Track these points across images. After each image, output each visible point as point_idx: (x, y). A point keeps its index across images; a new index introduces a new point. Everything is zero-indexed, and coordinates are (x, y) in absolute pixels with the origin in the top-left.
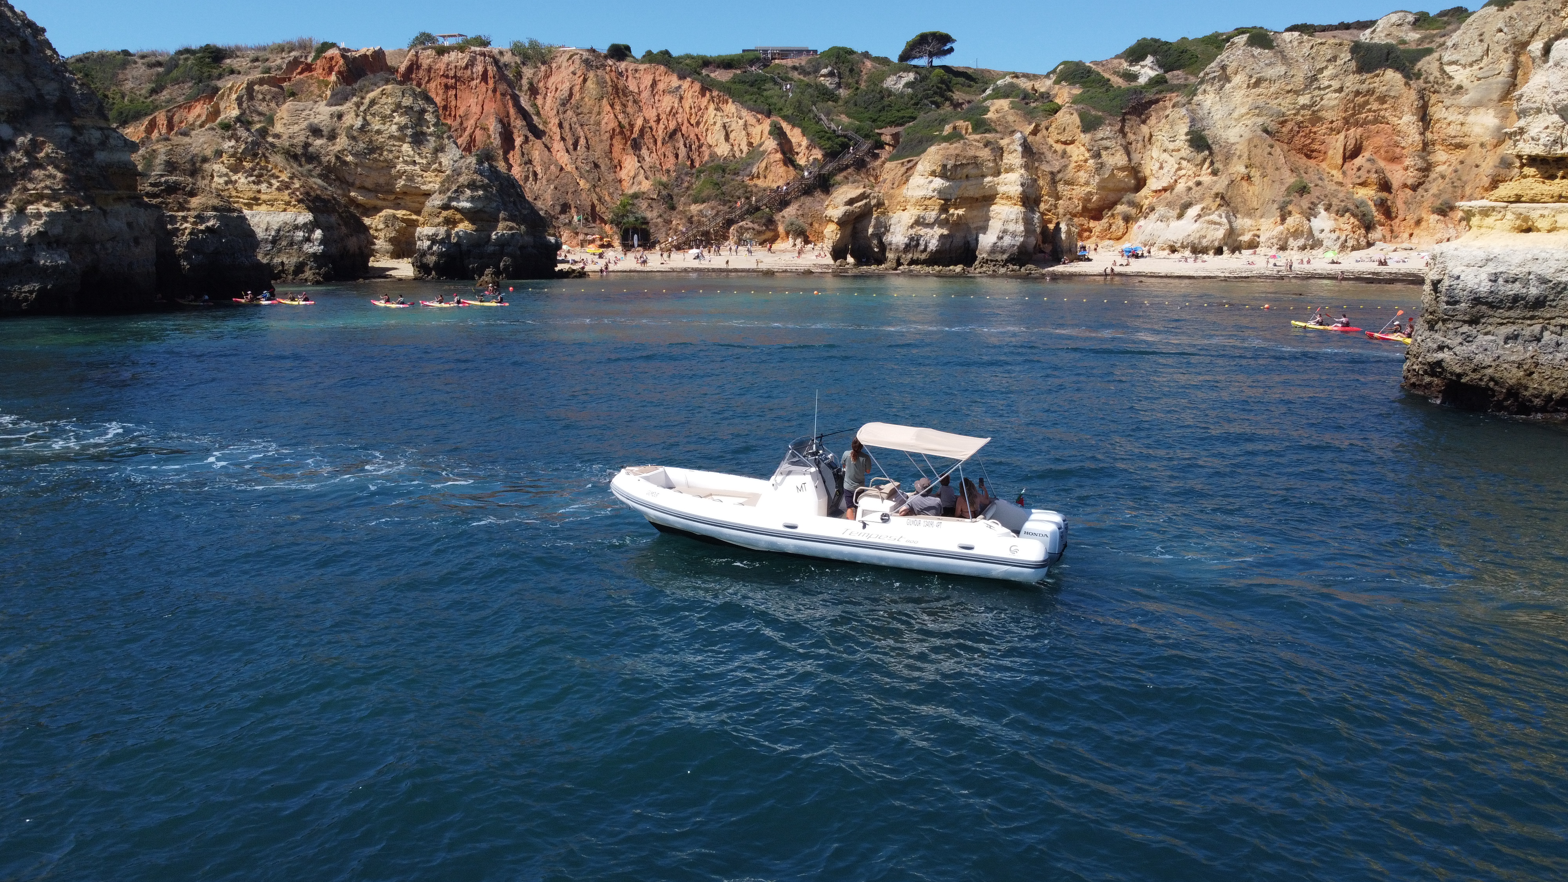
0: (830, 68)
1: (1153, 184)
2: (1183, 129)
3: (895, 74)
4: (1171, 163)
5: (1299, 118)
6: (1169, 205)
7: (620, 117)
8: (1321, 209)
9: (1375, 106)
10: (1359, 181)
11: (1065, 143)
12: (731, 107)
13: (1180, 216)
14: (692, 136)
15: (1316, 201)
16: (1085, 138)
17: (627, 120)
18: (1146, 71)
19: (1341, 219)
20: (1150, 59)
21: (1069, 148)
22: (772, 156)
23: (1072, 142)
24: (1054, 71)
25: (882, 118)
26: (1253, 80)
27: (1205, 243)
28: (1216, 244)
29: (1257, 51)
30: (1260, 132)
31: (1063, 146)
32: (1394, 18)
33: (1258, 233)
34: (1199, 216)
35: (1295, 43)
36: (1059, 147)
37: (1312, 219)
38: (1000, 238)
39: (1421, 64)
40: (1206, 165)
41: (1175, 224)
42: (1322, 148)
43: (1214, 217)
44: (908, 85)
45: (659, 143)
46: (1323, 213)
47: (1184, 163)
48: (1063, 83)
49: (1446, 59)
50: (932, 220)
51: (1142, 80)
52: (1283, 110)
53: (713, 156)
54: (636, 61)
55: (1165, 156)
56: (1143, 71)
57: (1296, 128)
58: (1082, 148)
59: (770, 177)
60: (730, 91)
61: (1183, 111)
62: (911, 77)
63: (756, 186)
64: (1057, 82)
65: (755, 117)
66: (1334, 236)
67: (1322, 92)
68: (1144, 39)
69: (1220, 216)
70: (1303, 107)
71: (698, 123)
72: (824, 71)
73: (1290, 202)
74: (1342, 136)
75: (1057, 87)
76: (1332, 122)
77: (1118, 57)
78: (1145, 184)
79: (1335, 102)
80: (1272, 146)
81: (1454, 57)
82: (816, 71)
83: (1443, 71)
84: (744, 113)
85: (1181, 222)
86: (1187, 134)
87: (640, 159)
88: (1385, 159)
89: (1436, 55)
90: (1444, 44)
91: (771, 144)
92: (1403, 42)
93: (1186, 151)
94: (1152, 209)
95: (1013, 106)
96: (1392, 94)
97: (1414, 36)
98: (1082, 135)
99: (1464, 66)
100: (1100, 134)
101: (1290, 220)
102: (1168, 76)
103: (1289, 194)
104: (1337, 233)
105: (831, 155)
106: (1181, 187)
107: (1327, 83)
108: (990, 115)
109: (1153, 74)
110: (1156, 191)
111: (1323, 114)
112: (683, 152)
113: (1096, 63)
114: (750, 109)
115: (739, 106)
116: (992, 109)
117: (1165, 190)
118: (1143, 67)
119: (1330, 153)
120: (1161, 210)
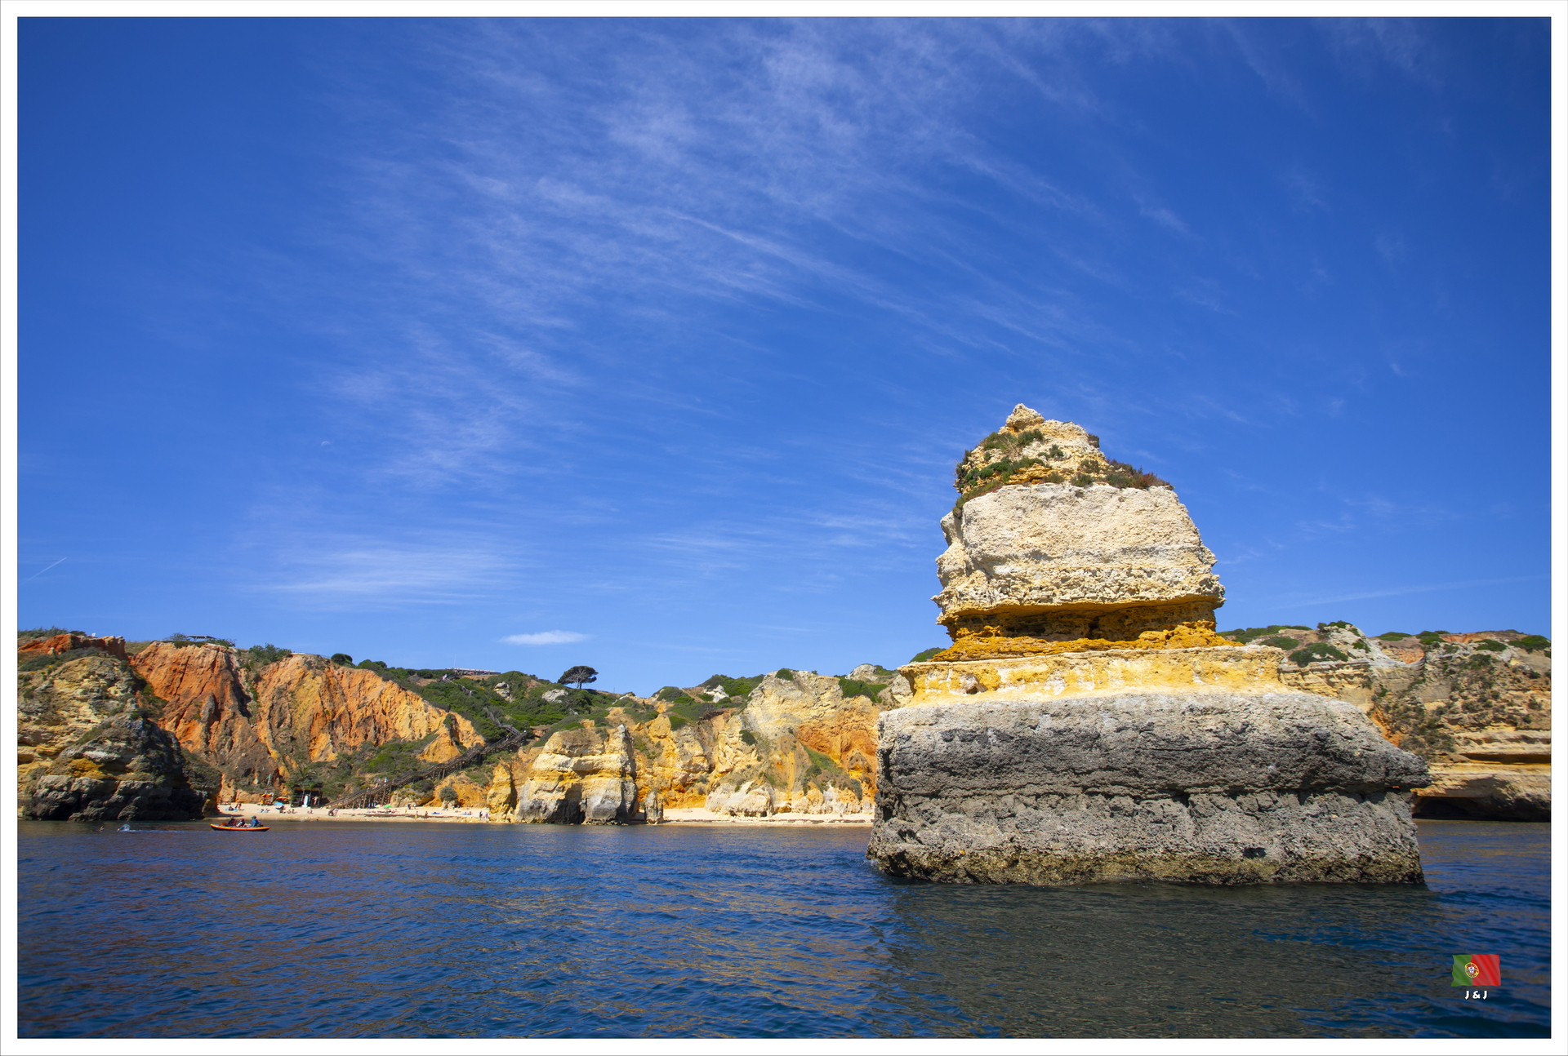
0: (504, 683)
1: (721, 768)
2: (738, 728)
3: (551, 690)
4: (730, 751)
5: (812, 725)
6: (731, 781)
7: (326, 705)
8: (829, 784)
9: (856, 718)
10: (851, 767)
11: (660, 737)
12: (421, 703)
13: (737, 789)
14: (383, 722)
15: (826, 779)
16: (673, 734)
17: (332, 707)
18: (718, 694)
19: (842, 792)
20: (720, 688)
21: (662, 741)
22: (442, 739)
23: (665, 737)
24: (658, 693)
25: (537, 718)
26: (782, 699)
27: (754, 809)
28: (762, 810)
29: (783, 681)
30: (787, 733)
31: (659, 740)
32: (863, 667)
33: (790, 802)
34: (749, 789)
35: (806, 678)
36: (656, 740)
37: (824, 792)
39: (881, 693)
40: (754, 753)
41: (734, 795)
42: (828, 745)
43: (759, 790)
44: (560, 698)
45: (354, 726)
46: (831, 788)
47: (739, 752)
48: (664, 700)
49: (894, 691)
50: (552, 788)
51: (715, 701)
52: (802, 719)
53: (397, 738)
54: (353, 666)
55: (727, 747)
56: (715, 695)
57: (810, 731)
58: (671, 741)
59: (438, 755)
60: (422, 693)
61: (738, 717)
62: (562, 692)
63: (425, 761)
64: (659, 699)
65: (438, 711)
66: (839, 804)
67: (825, 708)
68: (717, 675)
69: (764, 789)
70: (814, 717)
71: (390, 713)
72: (500, 685)
73: (809, 780)
74: (839, 737)
75: (659, 702)
76: (832, 728)
77: (700, 686)
78: (714, 768)
79: (833, 715)
80: (795, 742)
81: (899, 690)
82: (494, 684)
83: (893, 699)
84: (430, 708)
85: (738, 794)
86: (740, 732)
87: (334, 737)
88: (867, 753)
89: (888, 689)
90: (892, 682)
91: (444, 730)
92: (870, 681)
93: (741, 744)
94: (719, 785)
95: (626, 712)
96: (866, 711)
97: (874, 678)
98: (672, 732)
99: (905, 696)
100: (684, 732)
101: (810, 792)
102: (732, 699)
103: (808, 775)
104: (841, 802)
105: (491, 741)
106: (737, 769)
107: (827, 703)
108: (609, 717)
109: (722, 696)
110: (722, 773)
111: (826, 722)
112: (372, 733)
113: (686, 689)
114: (435, 706)
115: (426, 703)
116: (611, 713)
117: (727, 771)
118: (716, 692)
119: (833, 748)
120: (724, 785)
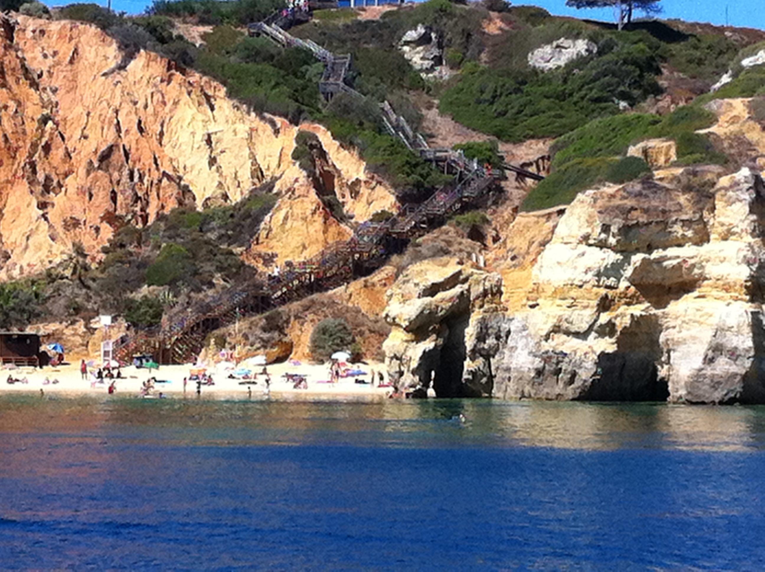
0: (421, 30)
3: (549, 42)
22: (297, 199)
38: (709, 361)
50: (585, 327)
65: (270, 122)
72: (411, 35)
91: (296, 177)
105: (413, 199)
108: (715, 128)
112: (125, 189)
116: (722, 116)
